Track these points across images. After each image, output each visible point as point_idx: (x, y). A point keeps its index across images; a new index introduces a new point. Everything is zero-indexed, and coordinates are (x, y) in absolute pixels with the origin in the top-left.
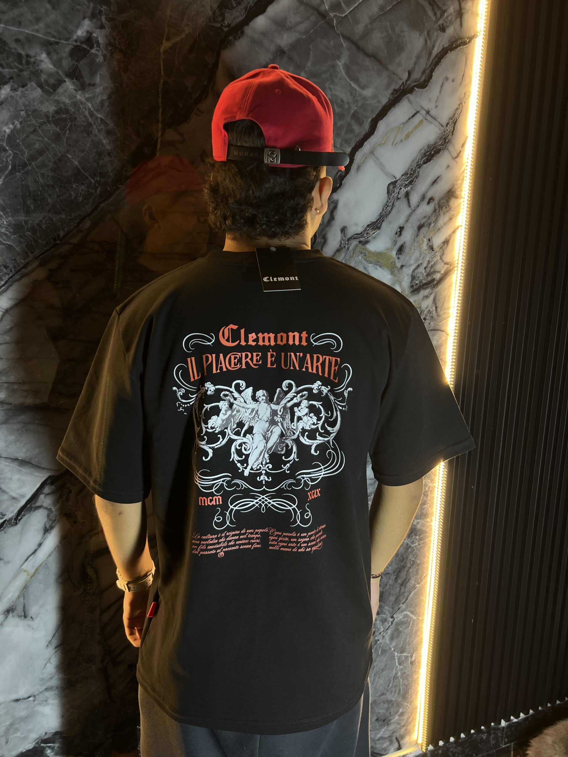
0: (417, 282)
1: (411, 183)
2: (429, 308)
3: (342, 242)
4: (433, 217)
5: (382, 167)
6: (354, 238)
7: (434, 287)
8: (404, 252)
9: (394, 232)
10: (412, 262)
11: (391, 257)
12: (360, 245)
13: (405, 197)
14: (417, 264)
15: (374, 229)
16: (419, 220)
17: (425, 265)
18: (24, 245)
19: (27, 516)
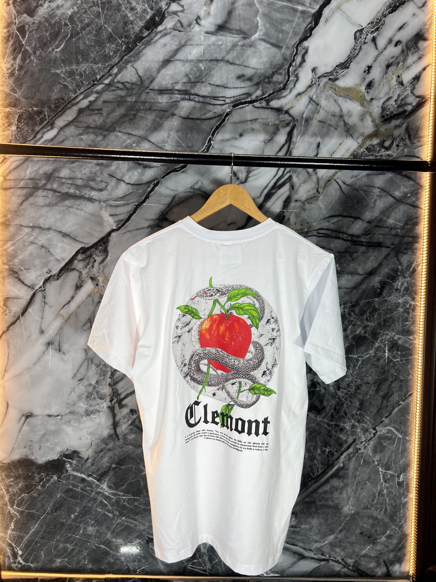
0: (388, 113)
1: (377, 29)
2: (402, 136)
3: (313, 79)
4: (401, 57)
5: (349, 19)
6: (324, 76)
7: (405, 118)
8: (373, 87)
9: (363, 70)
10: (382, 95)
11: (360, 91)
12: (330, 82)
13: (372, 41)
14: (387, 97)
15: (342, 68)
16: (387, 60)
17: (395, 98)
18: (74, 85)
19: (65, 275)
